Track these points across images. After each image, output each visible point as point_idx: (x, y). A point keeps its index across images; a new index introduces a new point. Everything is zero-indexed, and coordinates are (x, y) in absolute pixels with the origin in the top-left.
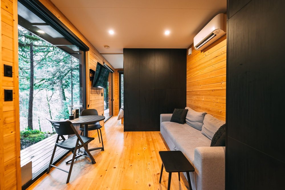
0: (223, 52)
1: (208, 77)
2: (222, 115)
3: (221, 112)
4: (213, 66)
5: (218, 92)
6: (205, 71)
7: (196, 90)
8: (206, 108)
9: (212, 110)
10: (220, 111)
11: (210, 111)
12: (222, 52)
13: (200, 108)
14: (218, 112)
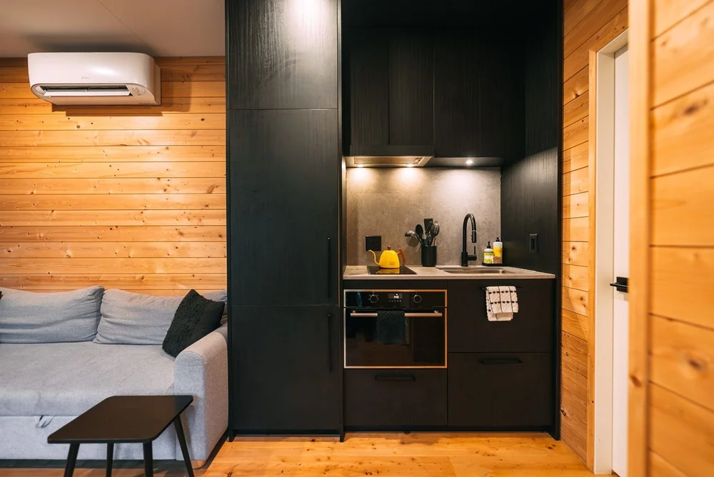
0: (145, 141)
1: (91, 190)
2: (146, 285)
3: (143, 278)
4: (110, 164)
5: (130, 231)
6: (74, 171)
7: (29, 224)
8: (86, 277)
9: (109, 277)
10: (138, 277)
11: (102, 281)
12: (141, 141)
13: (54, 281)
14: (132, 279)
